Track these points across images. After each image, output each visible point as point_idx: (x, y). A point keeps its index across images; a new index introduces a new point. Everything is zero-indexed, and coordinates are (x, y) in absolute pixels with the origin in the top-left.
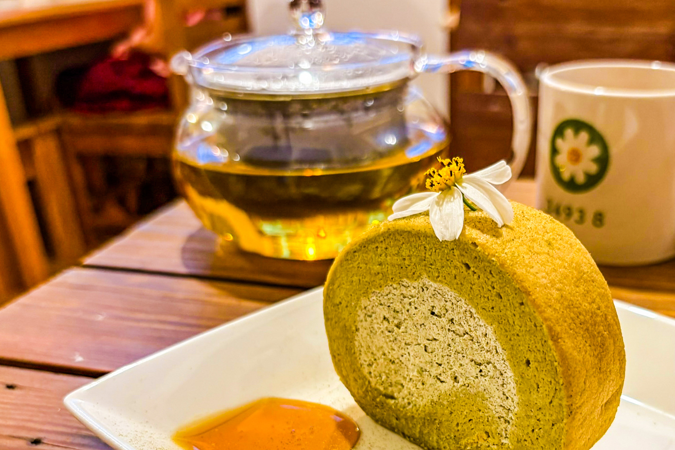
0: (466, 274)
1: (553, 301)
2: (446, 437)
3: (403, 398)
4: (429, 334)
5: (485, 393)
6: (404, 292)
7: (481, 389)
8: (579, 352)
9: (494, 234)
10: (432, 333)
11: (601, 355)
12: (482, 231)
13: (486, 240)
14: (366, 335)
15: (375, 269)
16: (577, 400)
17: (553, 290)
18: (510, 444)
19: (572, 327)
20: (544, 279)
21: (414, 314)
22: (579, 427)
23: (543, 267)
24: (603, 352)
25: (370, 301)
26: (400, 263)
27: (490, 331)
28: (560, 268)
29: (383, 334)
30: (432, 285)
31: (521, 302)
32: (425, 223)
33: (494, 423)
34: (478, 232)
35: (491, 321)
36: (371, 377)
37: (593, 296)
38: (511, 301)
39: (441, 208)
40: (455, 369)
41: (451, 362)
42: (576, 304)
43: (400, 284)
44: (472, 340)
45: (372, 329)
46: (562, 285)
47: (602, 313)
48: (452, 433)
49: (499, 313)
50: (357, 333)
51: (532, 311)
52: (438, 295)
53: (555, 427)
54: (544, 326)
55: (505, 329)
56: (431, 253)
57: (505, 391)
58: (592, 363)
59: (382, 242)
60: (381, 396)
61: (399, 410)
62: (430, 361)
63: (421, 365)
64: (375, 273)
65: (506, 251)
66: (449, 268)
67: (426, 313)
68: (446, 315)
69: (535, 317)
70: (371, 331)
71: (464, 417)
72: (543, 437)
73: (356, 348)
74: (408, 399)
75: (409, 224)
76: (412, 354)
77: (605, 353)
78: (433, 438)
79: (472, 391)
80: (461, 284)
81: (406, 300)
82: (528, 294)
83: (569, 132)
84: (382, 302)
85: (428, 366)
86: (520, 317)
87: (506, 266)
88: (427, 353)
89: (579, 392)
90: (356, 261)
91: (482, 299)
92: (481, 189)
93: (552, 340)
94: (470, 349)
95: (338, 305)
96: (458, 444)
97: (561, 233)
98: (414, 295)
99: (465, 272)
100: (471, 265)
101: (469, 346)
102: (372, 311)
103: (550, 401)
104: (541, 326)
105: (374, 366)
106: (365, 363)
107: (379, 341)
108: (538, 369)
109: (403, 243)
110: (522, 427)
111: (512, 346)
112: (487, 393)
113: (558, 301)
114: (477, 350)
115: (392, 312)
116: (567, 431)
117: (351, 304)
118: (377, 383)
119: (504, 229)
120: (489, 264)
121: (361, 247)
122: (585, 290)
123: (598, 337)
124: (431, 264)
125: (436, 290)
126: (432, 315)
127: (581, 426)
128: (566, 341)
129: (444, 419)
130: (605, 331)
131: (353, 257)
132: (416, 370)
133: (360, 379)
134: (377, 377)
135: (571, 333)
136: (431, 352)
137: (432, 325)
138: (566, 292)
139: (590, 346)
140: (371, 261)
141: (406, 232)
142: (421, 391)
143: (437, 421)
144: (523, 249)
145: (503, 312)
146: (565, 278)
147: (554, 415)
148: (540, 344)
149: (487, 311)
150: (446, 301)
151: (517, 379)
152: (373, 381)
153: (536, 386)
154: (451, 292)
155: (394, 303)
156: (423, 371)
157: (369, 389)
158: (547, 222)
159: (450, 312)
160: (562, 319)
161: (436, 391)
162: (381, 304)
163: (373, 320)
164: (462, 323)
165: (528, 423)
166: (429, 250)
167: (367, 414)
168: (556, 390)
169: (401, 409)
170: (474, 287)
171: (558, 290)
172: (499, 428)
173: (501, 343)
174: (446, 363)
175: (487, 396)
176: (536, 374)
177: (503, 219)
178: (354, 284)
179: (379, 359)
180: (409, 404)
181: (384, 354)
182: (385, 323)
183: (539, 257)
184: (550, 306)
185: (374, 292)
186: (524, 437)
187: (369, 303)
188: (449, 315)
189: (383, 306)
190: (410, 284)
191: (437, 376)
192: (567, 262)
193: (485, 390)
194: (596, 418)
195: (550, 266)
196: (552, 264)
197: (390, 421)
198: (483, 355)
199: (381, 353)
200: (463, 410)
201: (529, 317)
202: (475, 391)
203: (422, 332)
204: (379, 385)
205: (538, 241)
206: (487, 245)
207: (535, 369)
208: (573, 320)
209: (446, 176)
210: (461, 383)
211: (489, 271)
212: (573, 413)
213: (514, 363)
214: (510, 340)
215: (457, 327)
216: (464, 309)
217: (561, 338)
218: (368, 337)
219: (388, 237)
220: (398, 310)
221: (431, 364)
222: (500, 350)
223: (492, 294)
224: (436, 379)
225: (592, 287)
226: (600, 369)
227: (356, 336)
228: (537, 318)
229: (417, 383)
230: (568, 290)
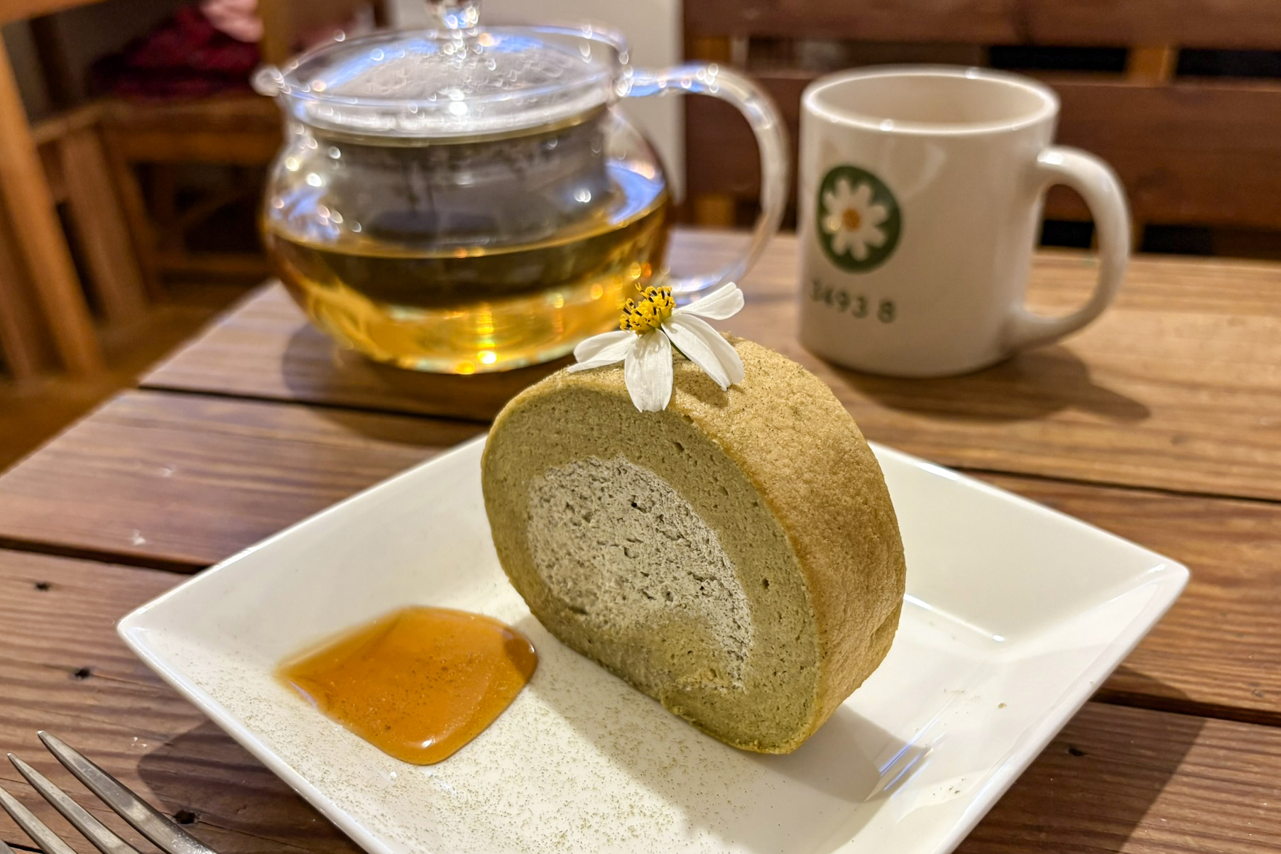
0: (678, 457)
1: (799, 499)
2: (657, 672)
3: (598, 614)
4: (631, 533)
5: (709, 618)
6: (594, 473)
7: (703, 612)
8: (836, 570)
9: (717, 401)
10: (633, 532)
11: (869, 569)
12: (700, 398)
13: (705, 413)
14: (543, 527)
15: (552, 438)
16: (833, 636)
17: (800, 483)
18: (744, 689)
19: (826, 534)
20: (786, 469)
21: (609, 504)
22: (838, 670)
23: (785, 450)
24: (872, 563)
25: (547, 481)
26: (586, 433)
27: (713, 536)
28: (810, 449)
29: (567, 527)
30: (632, 467)
31: (754, 501)
32: (619, 382)
33: (721, 659)
34: (694, 399)
35: (714, 523)
36: (553, 583)
37: (857, 486)
38: (740, 499)
39: (641, 362)
40: (667, 582)
41: (662, 573)
42: (833, 500)
43: (587, 461)
44: (689, 546)
45: (551, 519)
46: (812, 475)
47: (870, 509)
48: (666, 667)
49: (724, 514)
50: (530, 522)
51: (770, 515)
52: (641, 481)
53: (805, 672)
54: (786, 537)
55: (733, 536)
56: (630, 423)
57: (737, 617)
58: (855, 583)
59: (560, 402)
60: (567, 610)
61: (592, 630)
62: (633, 569)
63: (620, 573)
64: (552, 444)
65: (733, 428)
66: (654, 447)
67: (624, 503)
68: (653, 509)
69: (774, 525)
70: (550, 521)
71: (681, 647)
72: (789, 683)
73: (529, 543)
74: (604, 616)
75: (597, 382)
76: (607, 557)
77: (874, 564)
78: (639, 671)
79: (690, 613)
80: (672, 469)
81: (596, 484)
82: (764, 491)
83: (843, 184)
84: (564, 484)
85: (630, 575)
86: (753, 521)
87: (732, 451)
88: (628, 559)
89: (837, 624)
90: (525, 425)
91: (701, 493)
92: (698, 333)
93: (797, 556)
94: (687, 558)
95: (502, 482)
96: (674, 682)
97: (812, 393)
98: (607, 477)
99: (676, 455)
100: (684, 446)
101: (685, 554)
102: (550, 494)
103: (796, 636)
104: (782, 536)
105: (555, 568)
106: (542, 563)
107: (561, 535)
108: (780, 594)
109: (590, 407)
110: (761, 667)
111: (744, 559)
112: (711, 619)
113: (805, 498)
114: (695, 560)
115: (578, 499)
116: (821, 677)
117: (520, 482)
118: (561, 591)
119: (731, 392)
120: (708, 447)
121: (531, 406)
122: (845, 478)
123: (864, 544)
124: (629, 440)
125: (638, 474)
126: (632, 508)
127: (841, 669)
128: (817, 556)
129: (654, 648)
130: (875, 534)
131: (520, 418)
132: (613, 580)
133: (537, 584)
134: (560, 583)
135: (825, 543)
136: (634, 557)
137: (633, 522)
138: (818, 484)
139: (853, 558)
140: (545, 427)
141: (593, 392)
142: (623, 607)
143: (645, 650)
144: (758, 423)
145: (731, 513)
146: (817, 464)
147: (803, 656)
148: (781, 560)
149: (708, 510)
150: (652, 491)
151: (751, 603)
152: (555, 588)
153: (777, 616)
154: (658, 480)
155: (580, 487)
156: (623, 581)
157: (550, 598)
158: (793, 377)
159: (657, 506)
160: (811, 525)
161: (641, 610)
162: (562, 486)
163: (551, 507)
164: (675, 522)
165: (768, 663)
166: (626, 420)
167: (549, 630)
168: (804, 622)
169: (595, 630)
170: (689, 476)
171: (806, 482)
172: (730, 666)
173: (728, 554)
174: (654, 574)
175: (711, 623)
176: (776, 599)
177: (729, 376)
178: (524, 455)
179: (562, 559)
180: (606, 622)
181: (569, 554)
182: (569, 514)
183: (780, 435)
184: (795, 508)
185: (552, 469)
186: (763, 681)
187: (545, 483)
188: (657, 510)
189: (565, 490)
190: (601, 463)
191: (642, 589)
192: (820, 438)
193: (708, 614)
194: (863, 653)
195: (795, 447)
196: (800, 443)
197: (580, 643)
198: (704, 568)
199: (565, 551)
200: (679, 638)
201: (765, 522)
202: (695, 615)
203: (620, 530)
204: (564, 594)
205: (780, 408)
206: (706, 419)
207: (775, 592)
208: (828, 524)
209: (647, 314)
210: (675, 603)
211: (709, 457)
212: (829, 653)
213: (746, 582)
214: (741, 551)
215: (669, 528)
216: (676, 503)
217: (810, 553)
218: (546, 529)
219: (568, 397)
220: (586, 496)
221: (634, 573)
222: (727, 563)
223: (714, 487)
224: (641, 594)
225: (856, 471)
226: (867, 588)
227: (529, 526)
228: (777, 525)
229: (615, 595)
230: (821, 480)
